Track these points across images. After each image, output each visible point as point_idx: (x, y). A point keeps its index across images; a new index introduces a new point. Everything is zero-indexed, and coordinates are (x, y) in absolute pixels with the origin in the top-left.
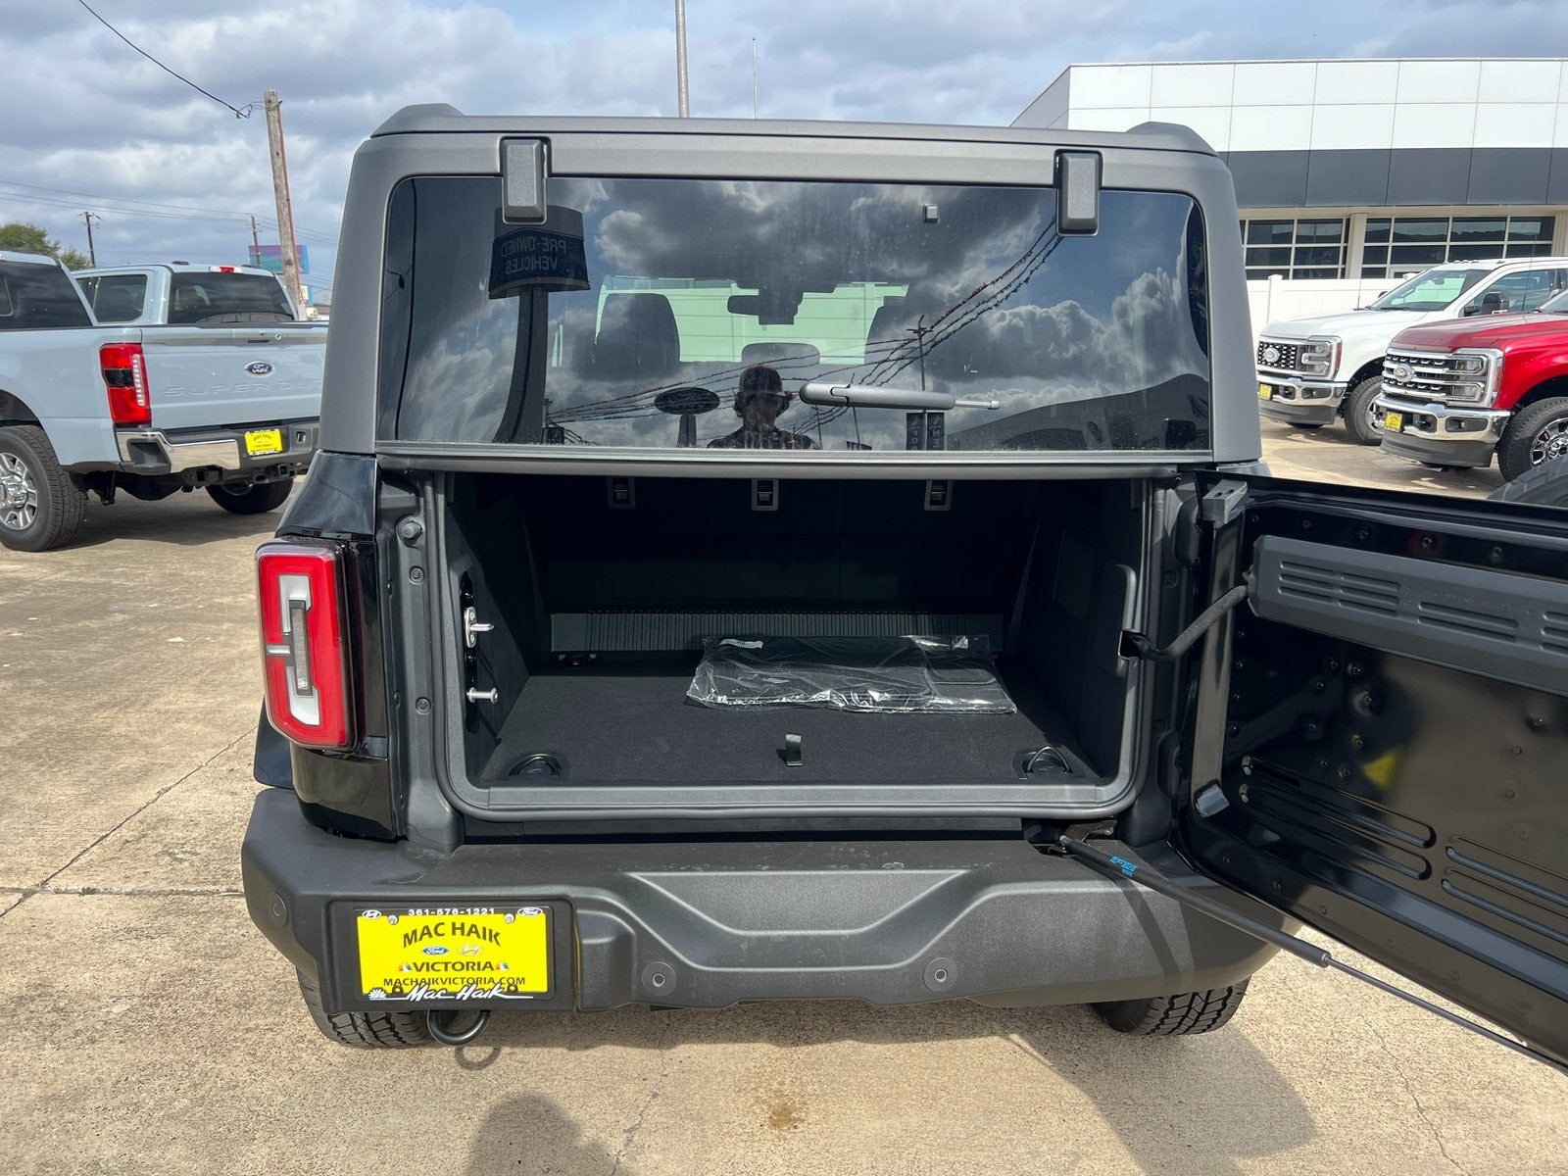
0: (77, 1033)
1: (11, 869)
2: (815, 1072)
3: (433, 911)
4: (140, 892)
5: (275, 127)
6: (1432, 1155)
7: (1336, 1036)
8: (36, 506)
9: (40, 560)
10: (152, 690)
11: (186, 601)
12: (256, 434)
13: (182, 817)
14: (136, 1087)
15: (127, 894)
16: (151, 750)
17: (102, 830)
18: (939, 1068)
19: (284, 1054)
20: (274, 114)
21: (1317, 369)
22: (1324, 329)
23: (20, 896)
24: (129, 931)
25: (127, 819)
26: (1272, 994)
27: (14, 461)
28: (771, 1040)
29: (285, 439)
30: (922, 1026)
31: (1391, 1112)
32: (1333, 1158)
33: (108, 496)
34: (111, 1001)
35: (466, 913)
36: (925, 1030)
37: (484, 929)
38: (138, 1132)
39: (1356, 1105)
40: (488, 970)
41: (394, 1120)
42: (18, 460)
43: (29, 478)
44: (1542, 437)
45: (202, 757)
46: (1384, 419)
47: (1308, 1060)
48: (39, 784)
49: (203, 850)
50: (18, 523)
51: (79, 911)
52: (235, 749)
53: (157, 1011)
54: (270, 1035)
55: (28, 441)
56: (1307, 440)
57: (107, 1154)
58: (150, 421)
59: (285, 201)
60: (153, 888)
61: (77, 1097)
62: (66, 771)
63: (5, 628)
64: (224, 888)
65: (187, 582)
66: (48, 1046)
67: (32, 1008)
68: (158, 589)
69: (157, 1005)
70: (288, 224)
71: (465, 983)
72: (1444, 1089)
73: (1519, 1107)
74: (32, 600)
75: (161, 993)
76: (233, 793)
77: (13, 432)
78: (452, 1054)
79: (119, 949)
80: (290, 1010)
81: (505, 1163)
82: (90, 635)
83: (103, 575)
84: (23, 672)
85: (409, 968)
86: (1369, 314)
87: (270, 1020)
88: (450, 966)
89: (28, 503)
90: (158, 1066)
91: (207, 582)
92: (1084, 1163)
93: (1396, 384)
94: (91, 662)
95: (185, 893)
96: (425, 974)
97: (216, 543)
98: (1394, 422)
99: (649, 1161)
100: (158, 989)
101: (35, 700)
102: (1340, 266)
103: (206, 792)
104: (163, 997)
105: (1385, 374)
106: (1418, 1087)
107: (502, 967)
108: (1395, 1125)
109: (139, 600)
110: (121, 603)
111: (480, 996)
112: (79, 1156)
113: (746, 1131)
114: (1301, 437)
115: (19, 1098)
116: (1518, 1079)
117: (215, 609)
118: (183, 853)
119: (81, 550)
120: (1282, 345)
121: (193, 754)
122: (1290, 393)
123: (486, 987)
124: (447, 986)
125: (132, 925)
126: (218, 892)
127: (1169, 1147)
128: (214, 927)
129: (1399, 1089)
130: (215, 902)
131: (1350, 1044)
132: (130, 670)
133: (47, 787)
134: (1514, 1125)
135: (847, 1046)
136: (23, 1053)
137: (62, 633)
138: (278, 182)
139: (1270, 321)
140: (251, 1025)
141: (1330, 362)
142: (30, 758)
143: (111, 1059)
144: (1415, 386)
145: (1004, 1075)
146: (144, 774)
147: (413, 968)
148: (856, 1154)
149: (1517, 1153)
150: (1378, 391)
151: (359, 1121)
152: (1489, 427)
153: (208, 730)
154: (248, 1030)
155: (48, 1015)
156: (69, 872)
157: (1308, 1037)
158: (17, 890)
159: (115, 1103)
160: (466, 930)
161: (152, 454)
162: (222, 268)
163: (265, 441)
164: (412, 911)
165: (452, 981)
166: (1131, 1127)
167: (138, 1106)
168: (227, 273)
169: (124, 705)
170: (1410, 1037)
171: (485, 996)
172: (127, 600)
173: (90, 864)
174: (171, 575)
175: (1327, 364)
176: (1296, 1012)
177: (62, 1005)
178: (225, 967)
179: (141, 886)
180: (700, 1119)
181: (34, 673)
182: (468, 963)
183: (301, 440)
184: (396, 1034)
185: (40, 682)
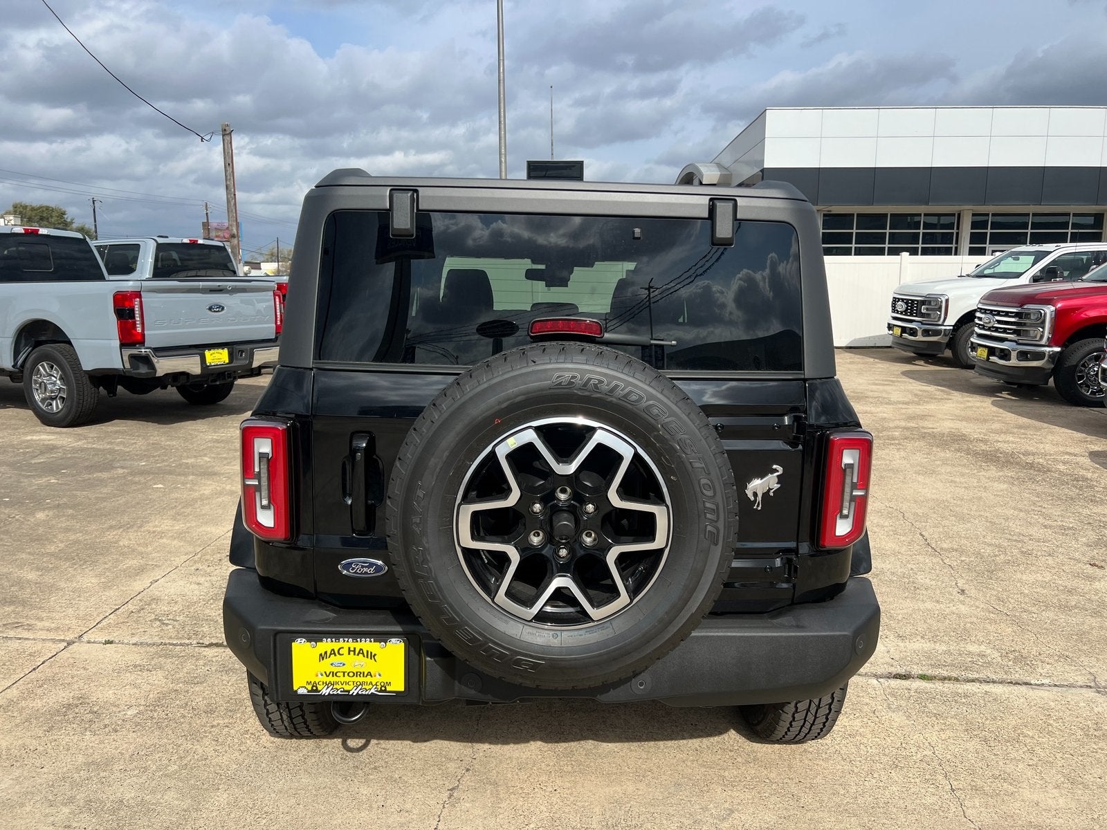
0: (106, 726)
1: (58, 628)
2: (569, 759)
3: (338, 639)
4: (141, 643)
5: (228, 147)
6: (957, 816)
7: (904, 745)
8: (65, 397)
9: (66, 433)
10: (144, 518)
11: (164, 461)
12: (212, 351)
13: (166, 598)
14: (144, 758)
15: (133, 645)
16: (145, 556)
17: (115, 605)
18: (648, 759)
19: (236, 740)
20: (227, 138)
21: (932, 316)
22: (936, 290)
23: (66, 644)
24: (135, 666)
25: (131, 599)
26: (865, 720)
27: (52, 367)
28: (542, 740)
29: (231, 355)
30: (639, 734)
31: (933, 790)
32: (893, 816)
33: (112, 391)
34: (126, 708)
35: (357, 641)
36: (640, 736)
37: (367, 651)
38: (147, 784)
39: (911, 786)
40: (369, 677)
41: (305, 780)
42: (55, 366)
43: (61, 379)
44: (1083, 365)
45: (178, 561)
46: (976, 352)
47: (884, 759)
48: (74, 576)
49: (181, 618)
50: (52, 408)
51: (103, 654)
52: (199, 556)
53: (155, 714)
54: (227, 729)
55: (62, 354)
56: (926, 365)
57: (128, 796)
58: (144, 342)
59: (232, 195)
60: (150, 641)
61: (108, 763)
62: (91, 568)
63: (46, 477)
64: (195, 642)
65: (164, 448)
66: (88, 733)
67: (77, 711)
68: (146, 453)
69: (155, 711)
70: (234, 211)
71: (355, 685)
72: (969, 778)
73: (1016, 790)
74: (61, 459)
75: (158, 703)
76: (199, 584)
77: (52, 347)
78: (340, 743)
79: (129, 677)
80: (239, 715)
81: (374, 806)
82: (102, 482)
83: (108, 443)
84: (59, 505)
85: (322, 675)
86: (968, 279)
87: (226, 721)
88: (346, 674)
89: (60, 395)
90: (157, 746)
91: (177, 449)
92: (736, 815)
93: (983, 327)
94: (104, 500)
95: (170, 644)
96: (331, 679)
97: (183, 423)
98: (982, 353)
99: (463, 807)
100: (155, 701)
101: (68, 523)
102: (954, 246)
103: (181, 583)
104: (158, 706)
105: (977, 321)
106: (953, 776)
107: (377, 675)
108: (935, 798)
109: (133, 460)
110: (121, 462)
111: (364, 693)
112: (110, 797)
113: (524, 791)
114: (922, 363)
115: (72, 763)
116: (1019, 774)
117: (183, 466)
118: (168, 620)
119: (93, 427)
120: (908, 300)
121: (172, 559)
122: (914, 333)
123: (367, 687)
124: (344, 686)
125: (137, 663)
126: (191, 644)
127: (790, 807)
128: (189, 666)
129: (940, 778)
130: (189, 650)
131: (912, 750)
132: (129, 505)
133: (79, 578)
134: (1012, 801)
135: (590, 744)
136: (73, 737)
137: (84, 481)
138: (228, 183)
139: (901, 283)
140: (215, 723)
141: (940, 312)
142: (67, 559)
143: (128, 741)
144: (997, 330)
145: (689, 764)
146: (141, 570)
147: (324, 674)
148: (592, 806)
149: (1012, 817)
150: (972, 332)
151: (283, 780)
152: (1046, 358)
153: (182, 544)
154: (212, 726)
155: (87, 715)
156: (95, 630)
157: (886, 746)
158: (63, 641)
159: (131, 767)
160: (357, 652)
161: (144, 363)
162: (190, 240)
163: (217, 356)
164: (325, 639)
165: (347, 683)
166: (767, 795)
167: (146, 769)
168: (194, 244)
169: (127, 527)
170: (952, 747)
171: (367, 693)
172: (125, 460)
173: (109, 625)
174: (153, 444)
175: (939, 313)
176: (879, 731)
177: (95, 709)
178: (197, 689)
179: (142, 640)
180: (496, 784)
181: (66, 506)
182: (357, 673)
183: (241, 355)
184: (307, 727)
185: (70, 511)
